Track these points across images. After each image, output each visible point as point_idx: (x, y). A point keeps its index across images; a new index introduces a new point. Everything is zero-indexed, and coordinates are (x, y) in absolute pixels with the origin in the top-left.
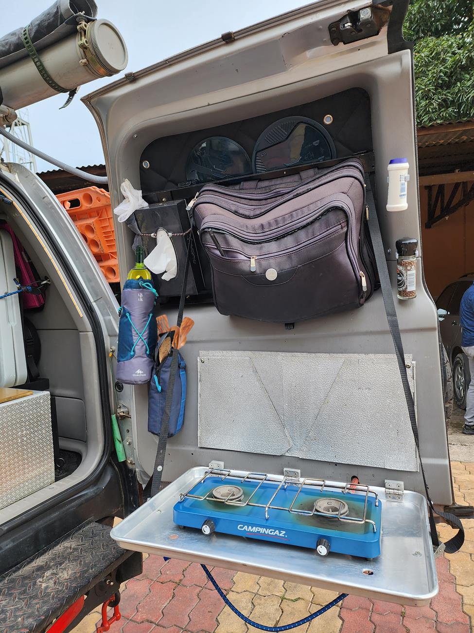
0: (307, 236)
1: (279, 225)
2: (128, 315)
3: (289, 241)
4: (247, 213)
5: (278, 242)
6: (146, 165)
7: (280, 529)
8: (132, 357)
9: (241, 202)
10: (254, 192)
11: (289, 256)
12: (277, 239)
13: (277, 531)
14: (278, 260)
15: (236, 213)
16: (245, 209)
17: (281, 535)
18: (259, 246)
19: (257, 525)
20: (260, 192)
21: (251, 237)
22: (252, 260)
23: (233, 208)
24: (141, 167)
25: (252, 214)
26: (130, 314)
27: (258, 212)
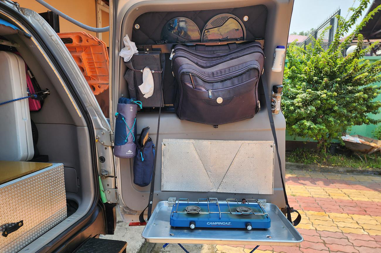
0: (238, 81)
1: (223, 74)
2: (123, 119)
3: (228, 83)
4: (202, 65)
5: (222, 83)
6: (137, 27)
7: (228, 222)
8: (126, 143)
9: (199, 58)
10: (204, 53)
11: (229, 91)
12: (222, 81)
13: (227, 223)
14: (223, 93)
15: (197, 64)
16: (202, 62)
17: (228, 224)
18: (212, 84)
19: (216, 222)
20: (207, 53)
21: (207, 79)
22: (209, 92)
23: (196, 61)
24: (134, 28)
25: (205, 65)
26: (125, 119)
27: (208, 65)
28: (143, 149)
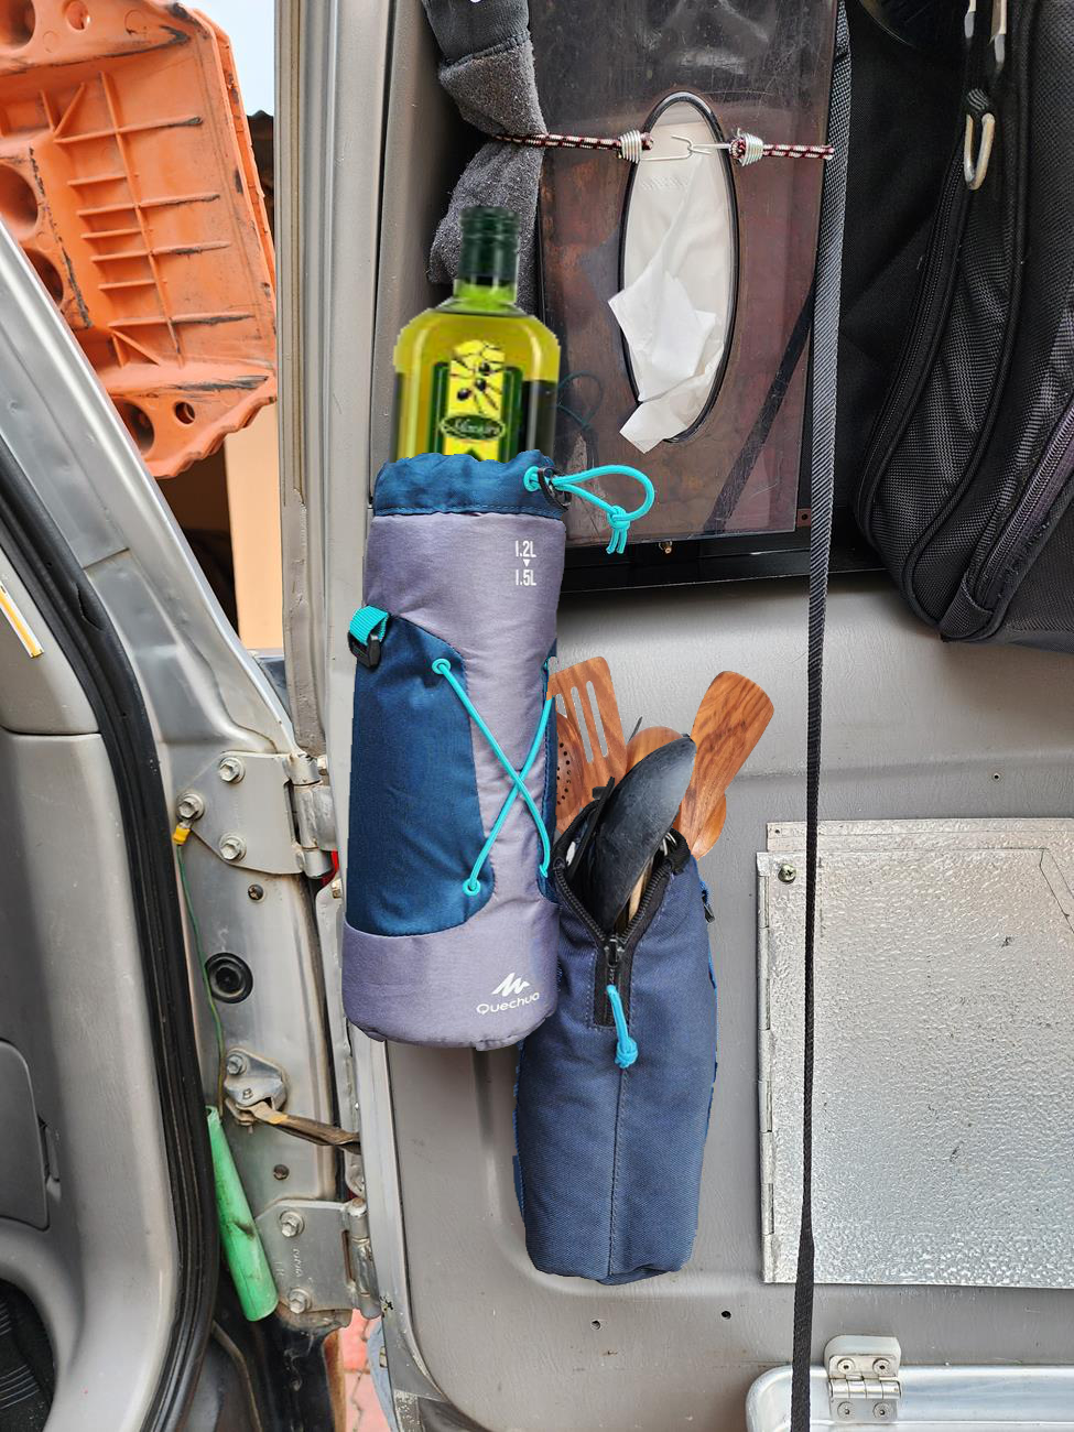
2: (441, 666)
8: (470, 909)
26: (457, 665)
28: (631, 949)
